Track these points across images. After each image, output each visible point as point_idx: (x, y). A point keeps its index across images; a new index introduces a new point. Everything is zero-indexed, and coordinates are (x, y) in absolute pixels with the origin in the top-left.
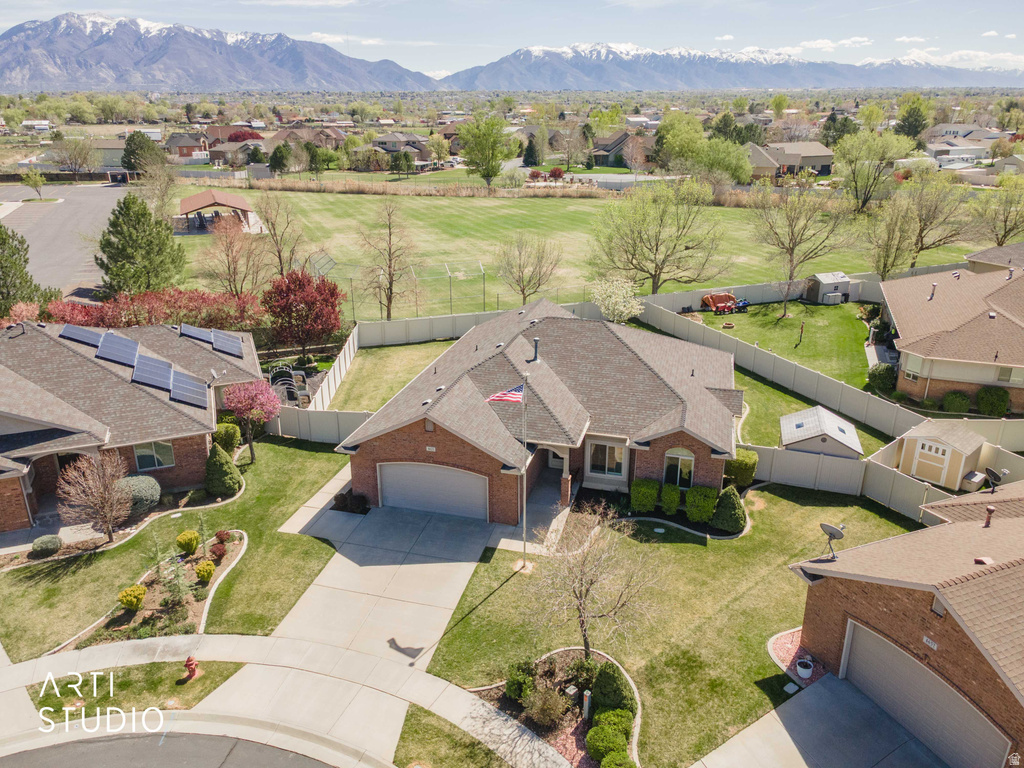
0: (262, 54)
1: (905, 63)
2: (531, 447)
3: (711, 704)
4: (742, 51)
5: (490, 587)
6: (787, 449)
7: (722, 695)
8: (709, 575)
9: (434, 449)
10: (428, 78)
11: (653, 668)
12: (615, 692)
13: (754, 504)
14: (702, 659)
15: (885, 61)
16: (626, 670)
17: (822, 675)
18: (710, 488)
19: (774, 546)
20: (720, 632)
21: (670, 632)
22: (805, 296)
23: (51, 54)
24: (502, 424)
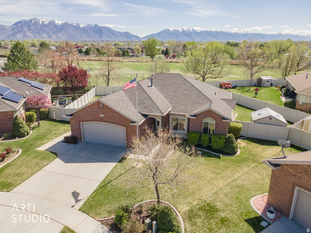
0: (90, 30)
1: (283, 34)
2: (145, 116)
3: (221, 230)
4: (233, 30)
5: (120, 173)
6: (254, 122)
7: (227, 226)
8: (221, 170)
9: (103, 116)
10: (139, 37)
11: (192, 211)
12: (169, 222)
13: (241, 144)
14: (217, 207)
15: (277, 33)
16: (179, 212)
17: (280, 218)
18: (222, 135)
19: (250, 160)
20: (226, 195)
21: (202, 194)
22: (256, 85)
23: (29, 30)
24: (134, 107)
